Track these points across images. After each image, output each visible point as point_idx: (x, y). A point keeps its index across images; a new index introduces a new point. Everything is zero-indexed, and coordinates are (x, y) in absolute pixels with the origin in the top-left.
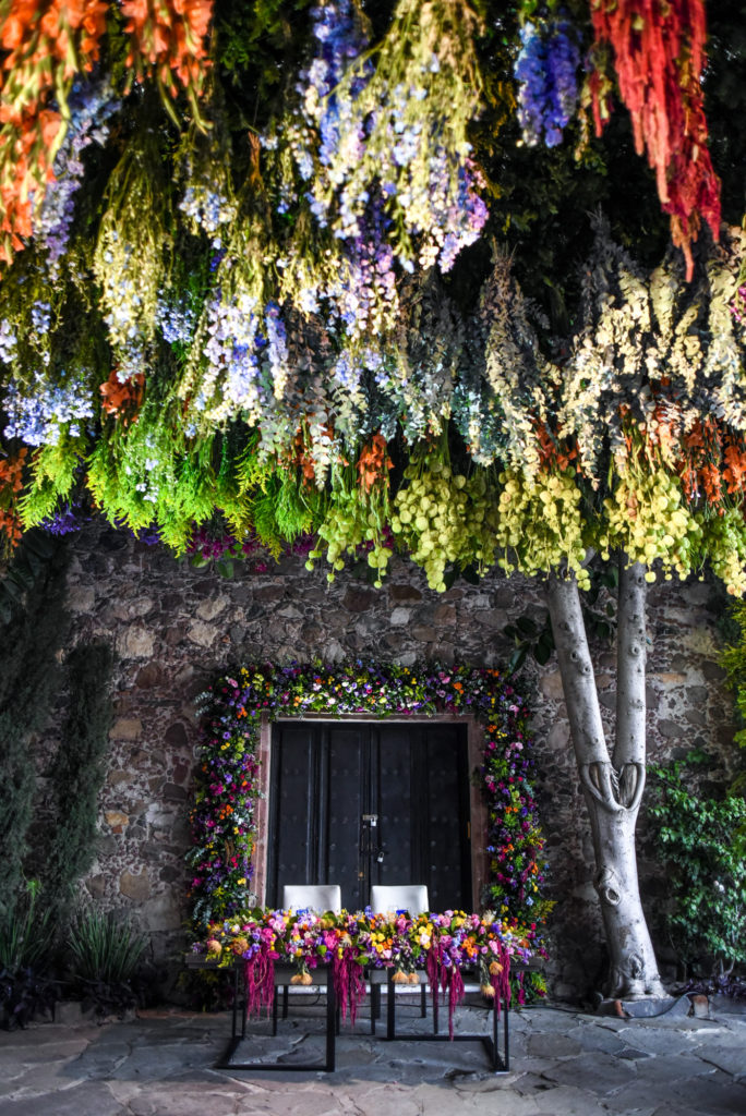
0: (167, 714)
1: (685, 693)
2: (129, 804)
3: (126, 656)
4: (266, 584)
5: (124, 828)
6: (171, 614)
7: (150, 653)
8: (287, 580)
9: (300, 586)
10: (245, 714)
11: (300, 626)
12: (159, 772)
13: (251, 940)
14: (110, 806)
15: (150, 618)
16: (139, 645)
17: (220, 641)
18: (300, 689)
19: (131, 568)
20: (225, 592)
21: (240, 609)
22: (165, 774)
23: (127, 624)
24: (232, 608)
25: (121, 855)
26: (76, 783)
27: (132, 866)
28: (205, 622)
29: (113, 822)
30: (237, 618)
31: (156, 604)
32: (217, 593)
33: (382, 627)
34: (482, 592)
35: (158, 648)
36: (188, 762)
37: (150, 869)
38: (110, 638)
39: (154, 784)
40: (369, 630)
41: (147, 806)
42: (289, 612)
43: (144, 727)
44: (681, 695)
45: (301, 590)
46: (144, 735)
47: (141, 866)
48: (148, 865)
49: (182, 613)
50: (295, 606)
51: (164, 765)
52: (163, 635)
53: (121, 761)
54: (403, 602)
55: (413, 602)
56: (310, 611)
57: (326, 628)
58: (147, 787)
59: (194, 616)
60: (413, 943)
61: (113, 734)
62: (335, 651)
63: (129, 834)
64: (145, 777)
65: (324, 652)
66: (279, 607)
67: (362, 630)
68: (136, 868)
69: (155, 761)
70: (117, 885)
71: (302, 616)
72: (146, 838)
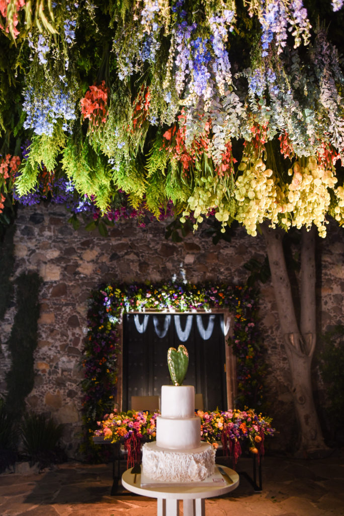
0: (68, 310)
1: (332, 298)
2: (49, 357)
3: (46, 280)
4: (119, 242)
5: (47, 370)
6: (69, 257)
7: (59, 278)
8: (130, 240)
9: (137, 243)
11: (137, 264)
12: (65, 341)
13: (128, 428)
14: (39, 359)
15: (58, 260)
16: (53, 274)
17: (96, 272)
18: (139, 297)
19: (47, 233)
20: (97, 246)
21: (106, 255)
22: (68, 342)
23: (46, 263)
24: (101, 254)
25: (46, 384)
27: (52, 390)
28: (88, 262)
29: (42, 367)
30: (104, 260)
31: (61, 253)
32: (93, 247)
34: (231, 246)
35: (63, 275)
36: (80, 335)
37: (62, 391)
38: (37, 271)
39: (62, 347)
40: (173, 266)
41: (59, 359)
42: (131, 257)
43: (56, 317)
44: (330, 299)
45: (138, 245)
46: (57, 322)
47: (57, 390)
48: (61, 389)
49: (75, 257)
50: (135, 253)
51: (68, 337)
52: (65, 269)
53: (44, 335)
54: (190, 252)
55: (195, 252)
56: (142, 256)
57: (151, 265)
58: (59, 349)
59: (81, 259)
60: (214, 427)
61: (40, 321)
63: (50, 374)
64: (57, 343)
66: (126, 254)
67: (170, 266)
68: (54, 391)
69: (62, 335)
70: (44, 400)
71: (138, 259)
72: (59, 375)
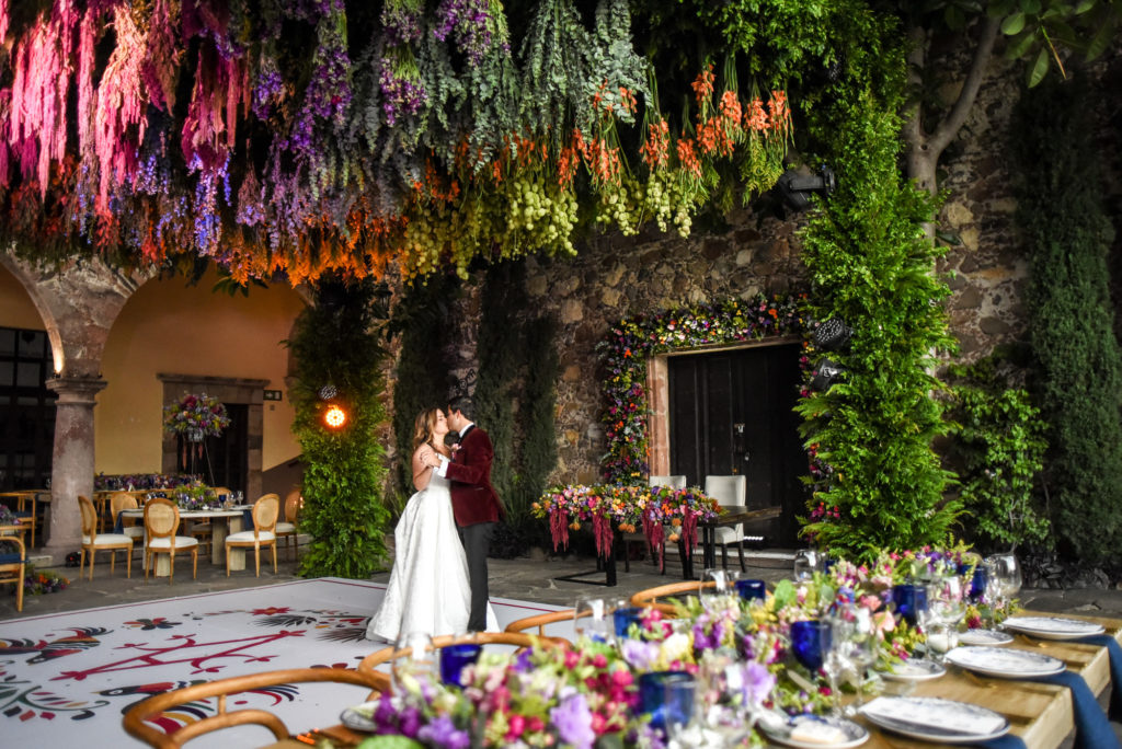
1: (1012, 287)
2: (578, 424)
3: (567, 322)
4: (648, 250)
5: (576, 441)
6: (590, 285)
7: (581, 317)
8: (662, 244)
9: (671, 247)
10: (630, 354)
11: (673, 279)
12: (593, 401)
14: (568, 427)
15: (579, 291)
16: (574, 313)
17: (622, 301)
18: (659, 331)
20: (622, 262)
21: (633, 274)
22: (597, 403)
23: (566, 298)
24: (627, 274)
26: (534, 413)
27: (583, 466)
28: (613, 288)
29: (571, 437)
30: (631, 281)
31: (581, 281)
32: (617, 265)
33: (731, 270)
35: (585, 312)
37: (593, 468)
38: (559, 311)
39: (591, 410)
40: (721, 274)
41: (587, 426)
42: (664, 270)
43: (581, 371)
44: (1008, 290)
45: (671, 250)
46: (582, 377)
47: (588, 466)
48: (591, 465)
49: (597, 284)
50: (668, 264)
51: (595, 396)
52: (587, 302)
53: (571, 395)
54: (746, 245)
55: (753, 243)
56: (680, 265)
57: (691, 278)
58: (587, 412)
59: (604, 285)
60: (635, 505)
61: (565, 377)
62: (698, 296)
63: (580, 446)
64: (586, 406)
65: (690, 297)
66: (658, 267)
67: (716, 275)
68: (585, 467)
69: (590, 394)
70: (577, 478)
71: (673, 272)
72: (589, 448)
